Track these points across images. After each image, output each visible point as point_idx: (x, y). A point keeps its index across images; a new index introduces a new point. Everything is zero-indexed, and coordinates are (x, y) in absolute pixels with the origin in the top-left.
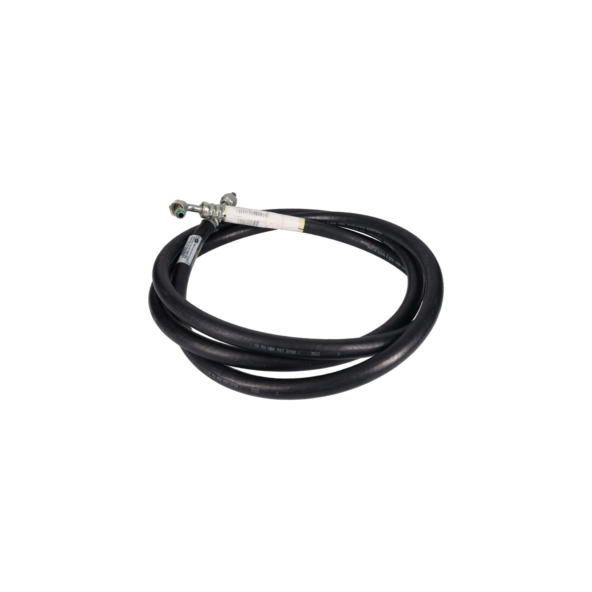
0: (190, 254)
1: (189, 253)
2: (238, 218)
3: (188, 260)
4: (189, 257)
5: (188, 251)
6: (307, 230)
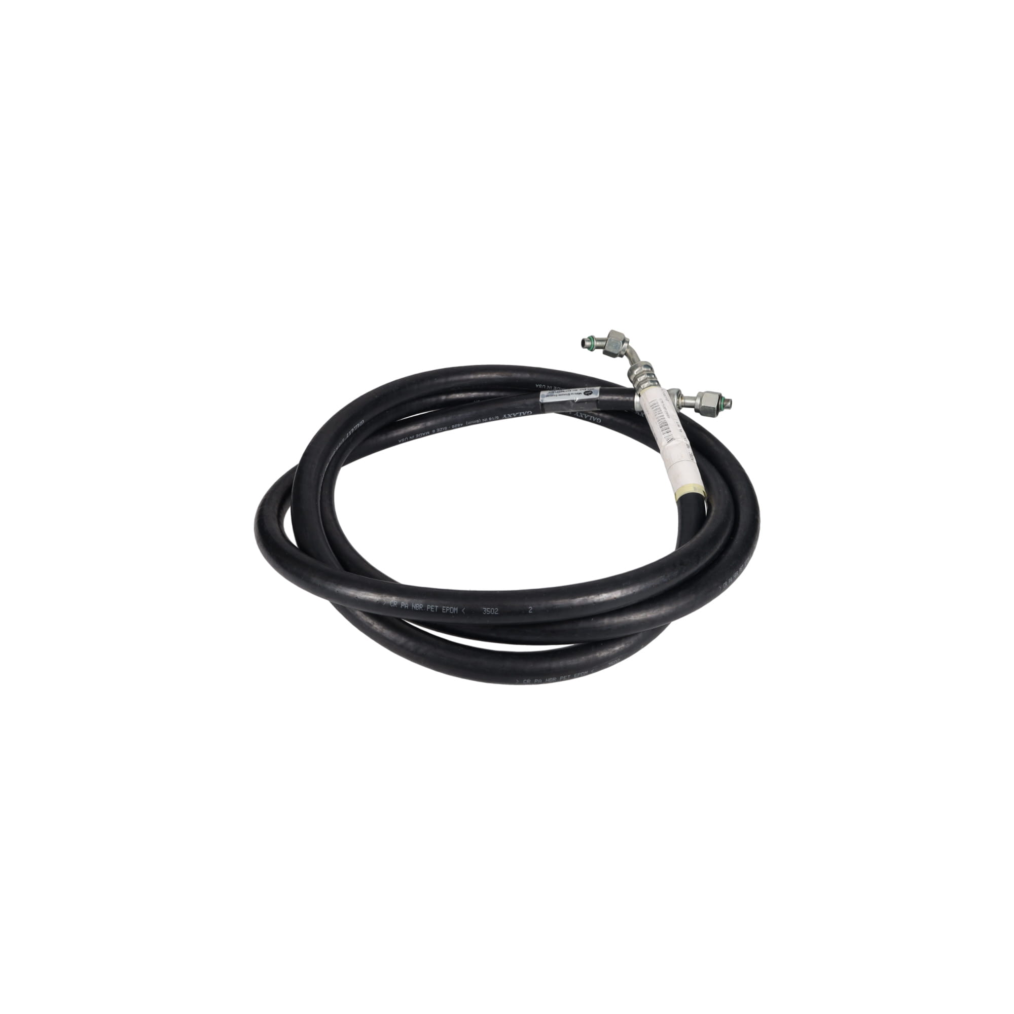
3: (547, 395)
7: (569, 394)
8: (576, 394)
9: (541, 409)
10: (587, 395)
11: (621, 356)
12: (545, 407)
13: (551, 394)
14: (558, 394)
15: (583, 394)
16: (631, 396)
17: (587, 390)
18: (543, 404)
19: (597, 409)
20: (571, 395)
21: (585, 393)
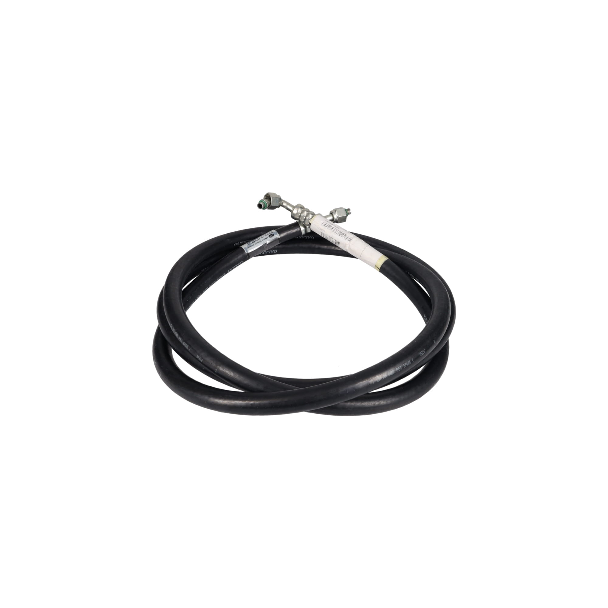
0: (255, 244)
1: (256, 242)
2: (322, 231)
3: (248, 247)
4: (252, 245)
5: (256, 241)
6: (383, 270)
7: (261, 241)
8: (265, 239)
9: (247, 257)
10: (272, 237)
11: (279, 207)
12: (250, 254)
13: (250, 245)
14: (254, 244)
15: (268, 237)
16: (298, 227)
17: (269, 235)
18: (248, 254)
19: (279, 244)
20: (262, 241)
21: (269, 236)
